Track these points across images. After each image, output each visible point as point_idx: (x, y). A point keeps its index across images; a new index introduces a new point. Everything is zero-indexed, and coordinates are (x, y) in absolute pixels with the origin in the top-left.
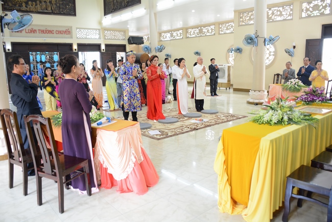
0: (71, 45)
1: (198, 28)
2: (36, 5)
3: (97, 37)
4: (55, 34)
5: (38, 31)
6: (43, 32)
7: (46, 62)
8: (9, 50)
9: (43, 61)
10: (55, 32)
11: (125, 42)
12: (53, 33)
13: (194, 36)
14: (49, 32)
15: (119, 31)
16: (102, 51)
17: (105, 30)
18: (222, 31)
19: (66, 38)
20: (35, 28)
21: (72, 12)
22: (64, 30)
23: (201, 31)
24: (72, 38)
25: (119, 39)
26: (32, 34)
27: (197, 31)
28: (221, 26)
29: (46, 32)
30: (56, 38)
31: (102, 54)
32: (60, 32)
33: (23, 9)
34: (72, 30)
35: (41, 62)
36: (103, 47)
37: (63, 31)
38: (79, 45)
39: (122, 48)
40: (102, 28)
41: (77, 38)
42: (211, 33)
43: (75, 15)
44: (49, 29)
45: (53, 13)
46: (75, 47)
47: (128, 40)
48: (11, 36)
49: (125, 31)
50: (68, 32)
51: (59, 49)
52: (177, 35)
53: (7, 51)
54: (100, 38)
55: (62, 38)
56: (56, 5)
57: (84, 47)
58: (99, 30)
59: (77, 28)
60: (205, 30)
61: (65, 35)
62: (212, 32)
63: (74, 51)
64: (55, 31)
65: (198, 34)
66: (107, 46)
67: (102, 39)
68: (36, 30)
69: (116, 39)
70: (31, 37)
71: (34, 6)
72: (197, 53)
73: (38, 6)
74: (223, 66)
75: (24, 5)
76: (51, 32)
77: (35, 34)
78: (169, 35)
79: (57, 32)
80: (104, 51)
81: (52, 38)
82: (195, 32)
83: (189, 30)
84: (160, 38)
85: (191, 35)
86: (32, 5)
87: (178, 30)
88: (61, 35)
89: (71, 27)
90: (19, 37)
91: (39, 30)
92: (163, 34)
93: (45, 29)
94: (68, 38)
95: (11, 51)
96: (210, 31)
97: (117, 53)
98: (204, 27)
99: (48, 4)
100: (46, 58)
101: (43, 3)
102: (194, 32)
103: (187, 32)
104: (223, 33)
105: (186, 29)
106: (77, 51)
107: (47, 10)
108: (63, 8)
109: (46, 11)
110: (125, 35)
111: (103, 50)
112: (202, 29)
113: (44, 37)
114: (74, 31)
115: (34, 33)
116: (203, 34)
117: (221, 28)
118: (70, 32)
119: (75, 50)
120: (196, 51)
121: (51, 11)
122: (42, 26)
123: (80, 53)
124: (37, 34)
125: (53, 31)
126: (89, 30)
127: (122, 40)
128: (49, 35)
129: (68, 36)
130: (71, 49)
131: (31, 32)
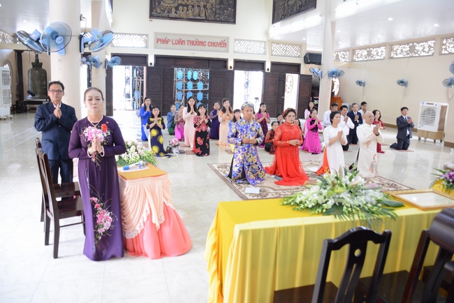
0: (225, 61)
1: (408, 44)
2: (188, 10)
3: (262, 50)
4: (207, 47)
5: (186, 42)
6: (192, 43)
7: (198, 80)
8: (151, 64)
9: (195, 79)
10: (207, 44)
11: (300, 61)
12: (205, 46)
13: (401, 56)
14: (199, 44)
15: (293, 45)
16: (266, 71)
17: (272, 43)
18: (446, 49)
19: (221, 52)
20: (183, 39)
21: (231, 18)
22: (219, 41)
23: (412, 49)
24: (227, 51)
25: (292, 56)
26: (180, 46)
27: (407, 48)
28: (445, 42)
29: (196, 43)
30: (208, 51)
31: (266, 75)
32: (213, 44)
33: (172, 16)
34: (228, 42)
35: (192, 80)
36: (268, 66)
37: (217, 43)
39: (295, 68)
40: (268, 41)
41: (235, 52)
42: (428, 52)
43: (234, 22)
44: (200, 40)
45: (206, 20)
46: (231, 64)
47: (305, 57)
48: (155, 48)
49: (301, 46)
50: (223, 44)
51: (210, 65)
52: (378, 53)
53: (149, 65)
54: (265, 53)
55: (215, 51)
56: (212, 10)
57: (241, 64)
58: (265, 42)
59: (236, 40)
60: (418, 47)
61: (220, 48)
62: (429, 50)
63: (229, 69)
64: (207, 42)
65: (408, 54)
66: (273, 64)
67: (268, 55)
68: (184, 41)
69: (287, 56)
70: (177, 49)
71: (185, 11)
72: (402, 82)
73: (190, 11)
74: (434, 106)
75: (173, 10)
76: (202, 43)
77: (183, 46)
78: (365, 53)
79: (210, 44)
80: (269, 71)
81: (203, 51)
82: (404, 50)
83: (395, 47)
84: (353, 57)
85: (397, 54)
86: (183, 11)
87: (379, 46)
88: (214, 48)
89: (228, 38)
90: (164, 49)
91: (188, 41)
92: (357, 51)
93: (195, 40)
94: (223, 52)
95: (153, 65)
96: (427, 49)
97: (287, 74)
98: (418, 43)
99: (202, 8)
100: (198, 76)
101: (196, 8)
102: (402, 51)
103: (392, 50)
104: (446, 52)
105: (390, 46)
106: (232, 69)
107: (199, 16)
108: (220, 14)
109: (198, 18)
110: (300, 51)
111: (268, 69)
112: (414, 46)
113: (193, 50)
114: (231, 44)
115: (182, 44)
116: (415, 53)
117: (445, 45)
118: (226, 44)
119: (231, 67)
120: (401, 79)
121: (204, 18)
122: (192, 36)
123: (236, 71)
124: (186, 46)
125: (205, 42)
126: (252, 43)
127: (295, 57)
128: (200, 47)
129: (224, 49)
130: (226, 66)
131: (179, 43)
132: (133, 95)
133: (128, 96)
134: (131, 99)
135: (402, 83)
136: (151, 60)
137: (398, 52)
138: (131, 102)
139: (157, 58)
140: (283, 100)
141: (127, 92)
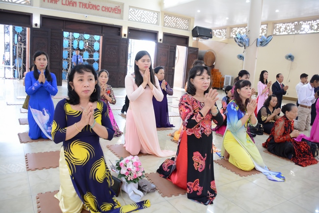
0: (119, 29)
1: (293, 22)
3: (155, 21)
4: (100, 12)
5: (78, 4)
6: (85, 5)
7: (84, 50)
8: (36, 25)
9: (81, 48)
10: (100, 8)
11: (188, 34)
12: (98, 10)
13: (286, 33)
14: (93, 7)
15: (183, 18)
16: (159, 41)
17: (165, 14)
19: (115, 18)
22: (113, 6)
23: (298, 27)
24: (122, 18)
25: (181, 29)
26: (70, 7)
27: (292, 26)
29: (89, 6)
30: (102, 16)
31: (158, 45)
32: (107, 9)
34: (123, 8)
35: (79, 49)
36: (160, 36)
37: (111, 8)
38: (131, 30)
39: (184, 40)
40: (161, 11)
41: (129, 20)
44: (94, 3)
46: (125, 31)
47: (193, 31)
48: (41, 6)
49: (189, 19)
50: (118, 10)
51: (103, 31)
53: (34, 26)
54: (157, 24)
55: (110, 17)
57: (135, 33)
58: (158, 13)
59: (130, 7)
60: (305, 26)
61: (114, 15)
63: (123, 37)
64: (101, 6)
65: (292, 31)
66: (165, 35)
67: (160, 26)
68: (76, 3)
69: (177, 28)
76: (95, 7)
77: (74, 8)
79: (104, 9)
80: (162, 42)
81: (96, 15)
82: (288, 28)
83: (278, 25)
84: (230, 34)
85: (280, 32)
88: (108, 13)
89: (123, 4)
90: (52, 8)
91: (80, 3)
92: (235, 29)
93: (88, 3)
94: (118, 18)
95: (38, 27)
96: (315, 27)
97: (177, 46)
100: (85, 45)
102: (286, 29)
103: (274, 28)
105: (272, 24)
106: (126, 37)
110: (189, 24)
112: (300, 24)
113: (85, 13)
114: (126, 10)
115: (73, 5)
118: (120, 10)
119: (125, 35)
120: (289, 54)
123: (130, 40)
124: (77, 8)
125: (99, 6)
126: (145, 12)
127: (184, 29)
128: (93, 11)
129: (118, 15)
130: (119, 34)
131: (69, 4)
132: (14, 63)
133: (8, 63)
134: (11, 66)
135: (290, 57)
136: (36, 21)
137: (281, 30)
138: (12, 70)
139: (44, 18)
140: (173, 71)
141: (7, 59)
